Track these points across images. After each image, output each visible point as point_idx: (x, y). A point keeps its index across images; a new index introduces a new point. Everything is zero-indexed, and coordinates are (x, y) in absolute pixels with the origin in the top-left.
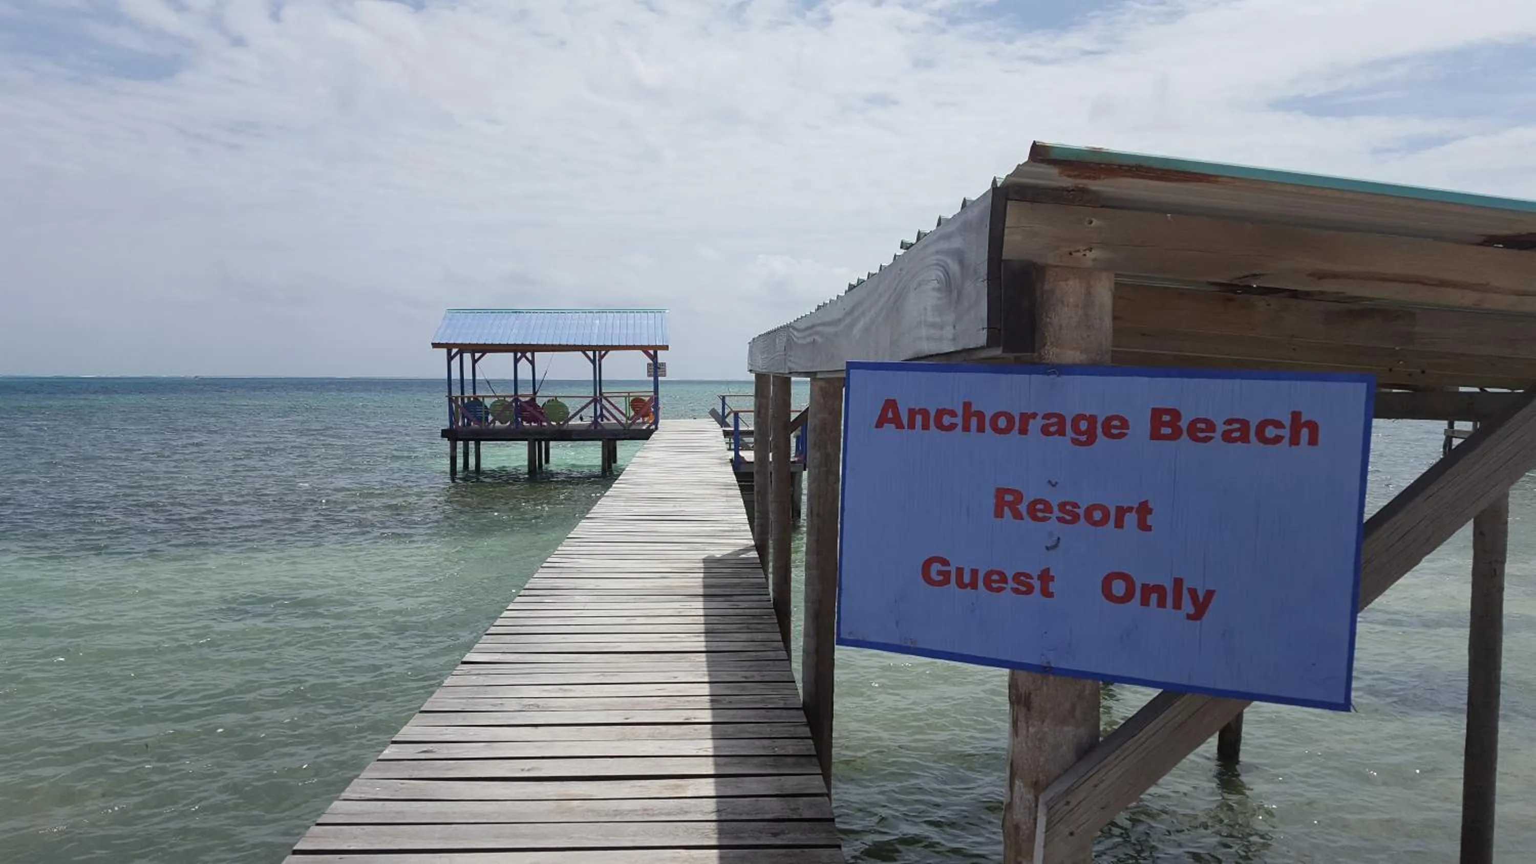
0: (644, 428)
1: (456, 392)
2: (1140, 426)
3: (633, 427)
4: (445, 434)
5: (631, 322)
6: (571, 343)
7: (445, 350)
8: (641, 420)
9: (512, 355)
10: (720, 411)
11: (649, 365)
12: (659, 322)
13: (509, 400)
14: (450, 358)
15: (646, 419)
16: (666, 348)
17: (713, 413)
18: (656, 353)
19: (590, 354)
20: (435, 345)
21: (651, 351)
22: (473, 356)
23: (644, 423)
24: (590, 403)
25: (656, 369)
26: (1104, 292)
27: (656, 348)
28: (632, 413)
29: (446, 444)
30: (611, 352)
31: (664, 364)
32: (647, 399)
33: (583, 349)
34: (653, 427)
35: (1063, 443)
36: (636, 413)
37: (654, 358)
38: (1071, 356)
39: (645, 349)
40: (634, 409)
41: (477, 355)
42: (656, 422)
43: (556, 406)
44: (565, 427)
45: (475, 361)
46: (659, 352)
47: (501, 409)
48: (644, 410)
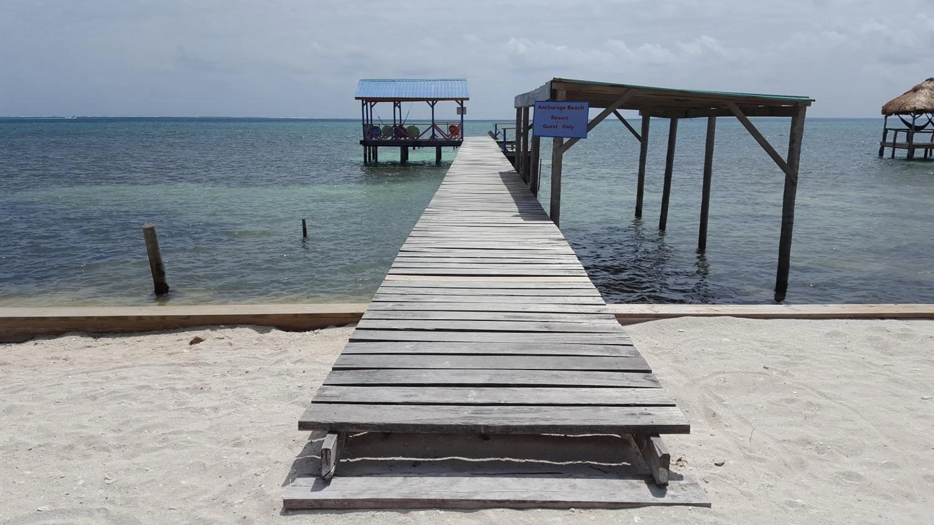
0: (457, 140)
1: (365, 123)
2: (567, 108)
3: (451, 140)
4: (361, 142)
5: (450, 85)
6: (422, 97)
7: (361, 101)
8: (454, 137)
9: (393, 103)
10: (494, 132)
11: (458, 108)
12: (464, 85)
13: (392, 126)
14: (363, 105)
15: (456, 136)
16: (468, 99)
17: (490, 133)
18: (462, 102)
19: (431, 102)
20: (357, 98)
21: (461, 100)
22: (371, 104)
23: (455, 138)
24: (430, 128)
25: (462, 111)
26: (564, 92)
27: (462, 100)
28: (449, 133)
29: (362, 147)
30: (439, 102)
31: (465, 108)
32: (457, 126)
33: (427, 100)
34: (461, 140)
35: (559, 110)
36: (452, 133)
37: (462, 104)
38: (560, 100)
39: (456, 100)
40: (450, 131)
41: (373, 103)
42: (462, 138)
43: (413, 130)
44: (418, 140)
45: (371, 107)
46: (464, 101)
47: (388, 130)
48: (456, 132)
